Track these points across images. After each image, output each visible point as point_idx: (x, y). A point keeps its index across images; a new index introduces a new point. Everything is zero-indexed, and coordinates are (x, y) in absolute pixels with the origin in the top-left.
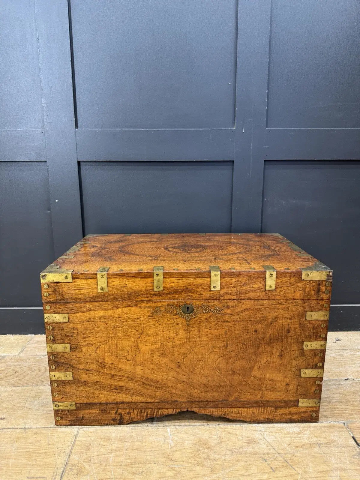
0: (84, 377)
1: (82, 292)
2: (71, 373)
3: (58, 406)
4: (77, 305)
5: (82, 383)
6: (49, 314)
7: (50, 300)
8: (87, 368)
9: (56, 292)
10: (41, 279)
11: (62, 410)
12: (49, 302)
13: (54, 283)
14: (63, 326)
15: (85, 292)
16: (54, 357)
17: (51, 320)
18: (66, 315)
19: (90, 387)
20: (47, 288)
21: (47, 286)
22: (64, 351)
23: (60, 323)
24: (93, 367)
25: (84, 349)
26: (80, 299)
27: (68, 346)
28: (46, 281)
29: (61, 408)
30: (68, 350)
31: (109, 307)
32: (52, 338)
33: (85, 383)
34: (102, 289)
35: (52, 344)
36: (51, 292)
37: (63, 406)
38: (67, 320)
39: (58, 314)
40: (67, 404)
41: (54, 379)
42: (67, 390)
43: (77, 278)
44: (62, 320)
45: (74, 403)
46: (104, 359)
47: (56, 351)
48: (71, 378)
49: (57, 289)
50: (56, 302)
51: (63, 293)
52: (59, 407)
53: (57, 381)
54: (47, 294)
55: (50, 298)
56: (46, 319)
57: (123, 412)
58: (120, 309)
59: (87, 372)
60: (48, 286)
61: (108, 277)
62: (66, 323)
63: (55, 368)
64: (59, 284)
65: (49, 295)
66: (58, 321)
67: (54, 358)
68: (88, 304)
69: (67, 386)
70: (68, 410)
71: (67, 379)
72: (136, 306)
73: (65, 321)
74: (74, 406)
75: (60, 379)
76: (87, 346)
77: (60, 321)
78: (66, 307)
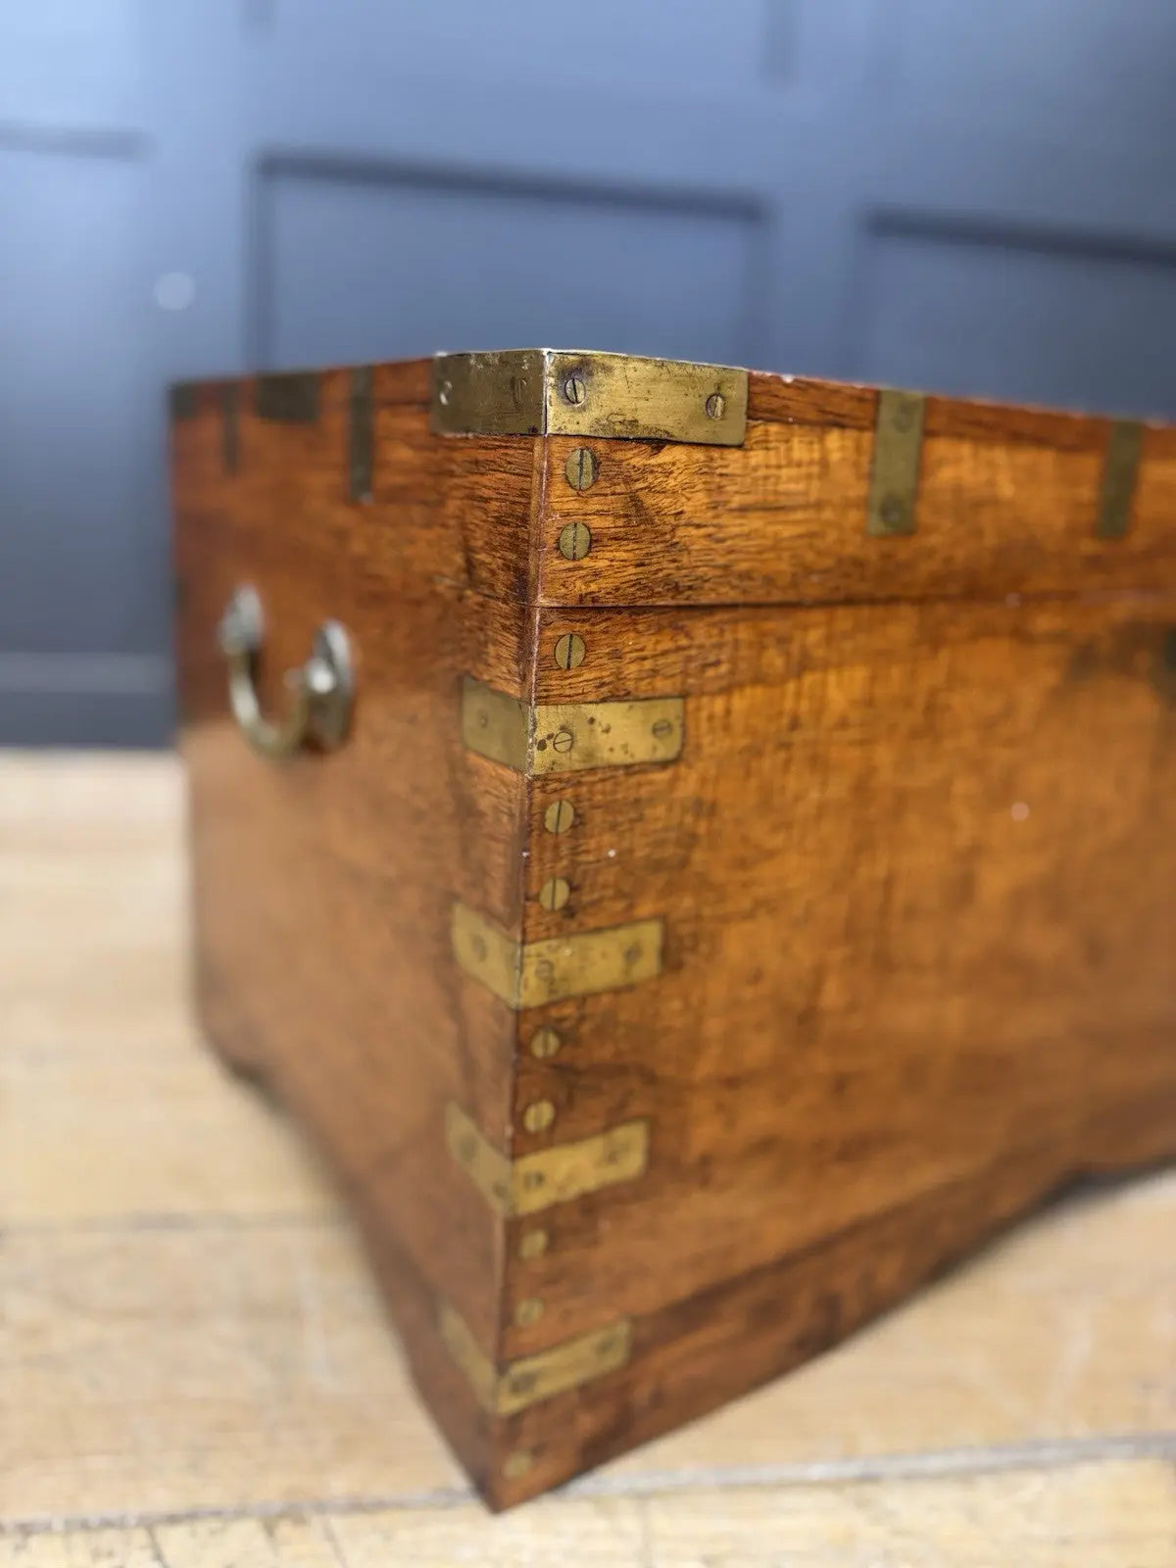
0: (705, 1135)
1: (785, 531)
2: (641, 1128)
3: (529, 1380)
4: (746, 632)
5: (685, 1175)
6: (570, 709)
7: (593, 587)
8: (727, 1069)
9: (637, 517)
10: (550, 393)
11: (545, 1404)
12: (586, 609)
13: (639, 440)
14: (644, 792)
15: (803, 529)
16: (559, 1034)
17: (575, 756)
18: (673, 710)
19: (725, 1184)
20: (587, 480)
21: (588, 461)
22: (623, 982)
23: (629, 769)
24: (759, 1050)
25: (733, 941)
26: (769, 581)
27: (650, 935)
28: (582, 423)
29: (545, 1388)
30: (648, 965)
31: (901, 639)
32: (562, 892)
33: (704, 1169)
34: (889, 510)
35: (554, 943)
36: (608, 522)
37: (557, 1370)
38: (666, 750)
39: (625, 705)
40: (584, 1348)
41: (535, 1201)
42: (602, 1254)
43: (776, 416)
44: (643, 748)
45: (624, 1328)
46: (817, 989)
47: (578, 987)
48: (633, 1163)
49: (649, 500)
50: (630, 608)
51: (680, 532)
52: (534, 1389)
53: (550, 1220)
54: (583, 535)
55: (597, 574)
56: (541, 745)
57: (845, 1289)
58: (947, 655)
59: (727, 1094)
60: (596, 464)
61: (930, 426)
62: (664, 765)
63: (554, 1121)
64: (666, 456)
65: (595, 542)
66: (619, 757)
67: (553, 1042)
68: (803, 619)
69: (605, 1226)
70: (585, 1387)
71: (612, 1174)
72: (1014, 632)
73: (660, 753)
74: (624, 1342)
75: (573, 1191)
76: (751, 915)
77: (629, 760)
78: (684, 642)
